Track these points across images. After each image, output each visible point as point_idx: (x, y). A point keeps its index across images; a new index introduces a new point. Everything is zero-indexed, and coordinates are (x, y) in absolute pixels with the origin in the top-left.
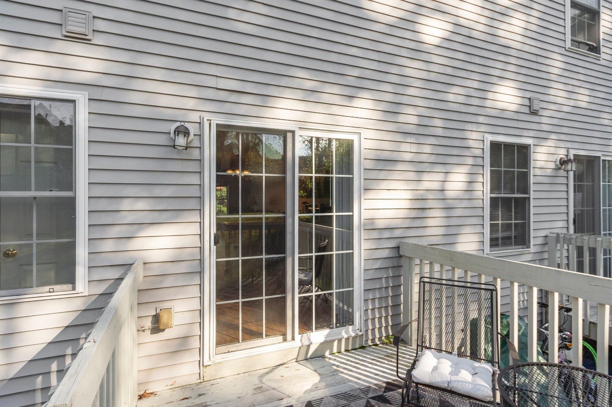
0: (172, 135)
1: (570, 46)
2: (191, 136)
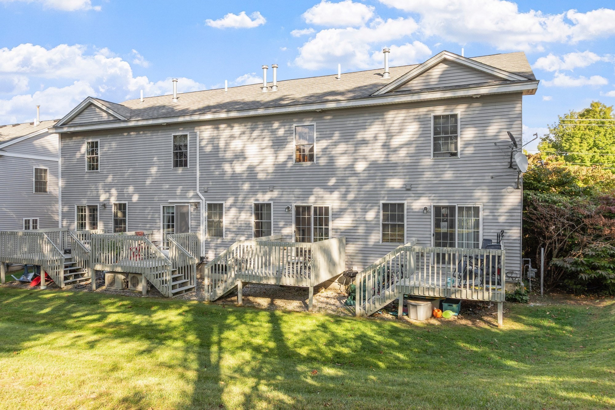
1: (433, 157)
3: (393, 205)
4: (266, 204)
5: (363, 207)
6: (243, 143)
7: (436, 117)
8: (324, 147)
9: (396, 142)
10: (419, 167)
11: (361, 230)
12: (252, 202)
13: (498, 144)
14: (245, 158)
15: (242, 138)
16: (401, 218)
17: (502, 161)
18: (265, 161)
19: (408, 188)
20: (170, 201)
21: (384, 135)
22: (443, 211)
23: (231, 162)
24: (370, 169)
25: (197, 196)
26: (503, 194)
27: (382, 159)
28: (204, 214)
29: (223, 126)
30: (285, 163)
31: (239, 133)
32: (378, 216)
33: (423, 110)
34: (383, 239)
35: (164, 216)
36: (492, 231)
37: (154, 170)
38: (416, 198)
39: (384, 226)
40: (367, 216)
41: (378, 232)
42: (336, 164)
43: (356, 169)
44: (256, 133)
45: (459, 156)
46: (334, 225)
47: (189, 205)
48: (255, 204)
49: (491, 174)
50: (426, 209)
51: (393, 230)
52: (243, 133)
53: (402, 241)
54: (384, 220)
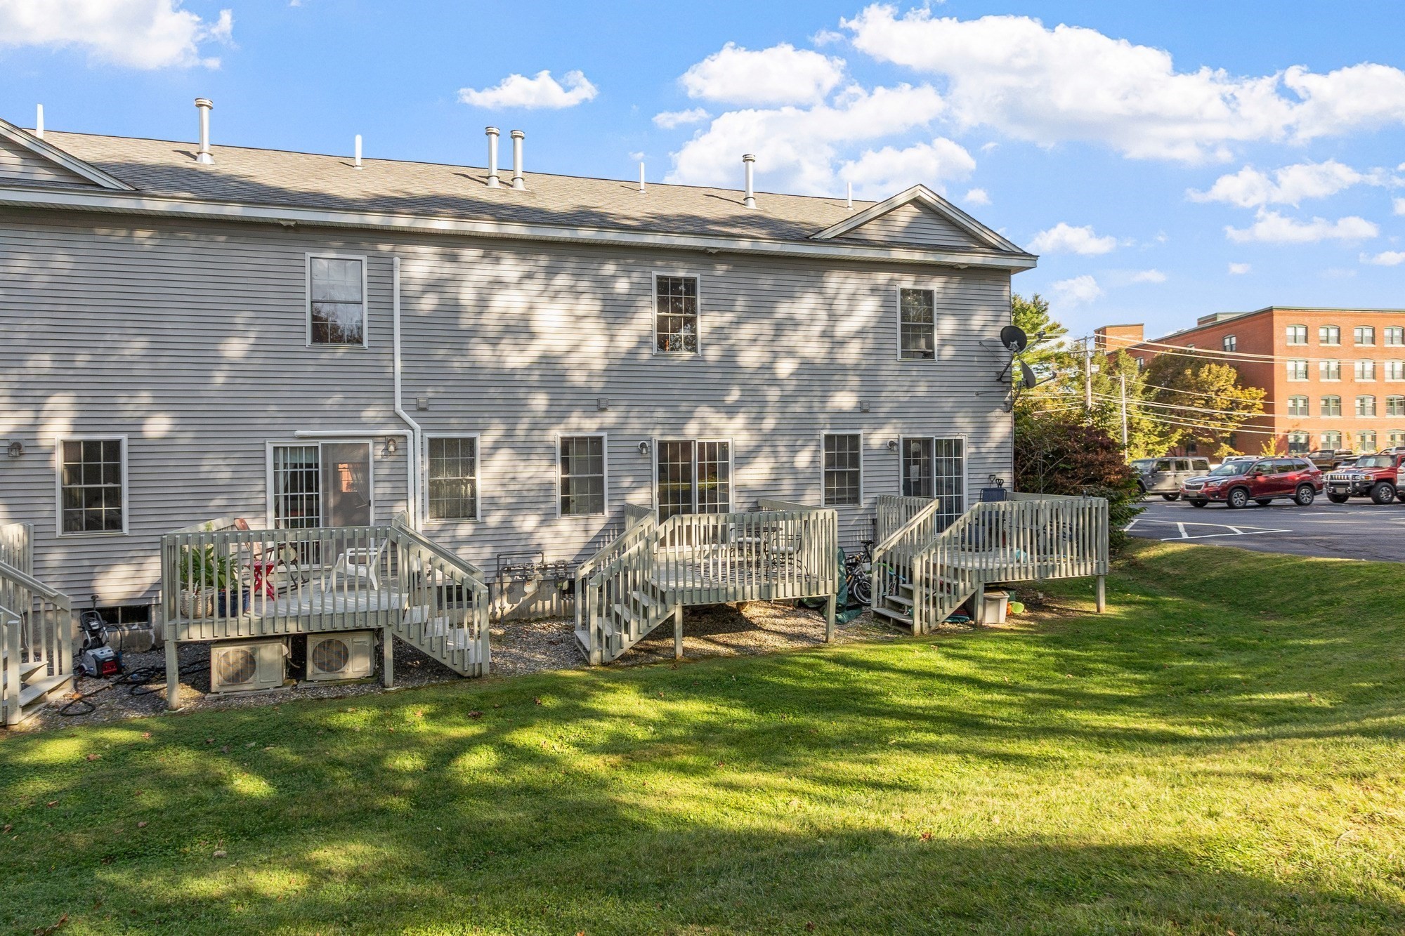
0: (639, 447)
1: (900, 358)
2: (647, 447)
3: (842, 438)
4: (591, 438)
5: (791, 443)
6: (528, 299)
7: (904, 292)
8: (717, 325)
9: (846, 327)
10: (879, 373)
11: (787, 486)
12: (556, 435)
13: (984, 344)
14: (532, 336)
15: (524, 287)
16: (855, 460)
17: (988, 369)
18: (584, 343)
19: (863, 409)
20: (299, 433)
21: (824, 313)
22: (914, 447)
23: (494, 342)
24: (800, 371)
25: (398, 420)
26: (989, 419)
27: (822, 355)
28: (419, 465)
29: (470, 254)
30: (632, 353)
31: (518, 274)
32: (817, 459)
33: (882, 278)
34: (826, 499)
35: (276, 475)
36: (980, 476)
37: (235, 348)
38: (876, 426)
39: (829, 475)
40: (796, 459)
41: (818, 487)
42: (739, 359)
43: (778, 371)
44: (562, 281)
45: (936, 358)
46: (739, 477)
47: (370, 442)
48: (562, 438)
49: (976, 390)
50: (892, 444)
51: (841, 483)
52: (529, 276)
53: (856, 500)
54: (827, 466)
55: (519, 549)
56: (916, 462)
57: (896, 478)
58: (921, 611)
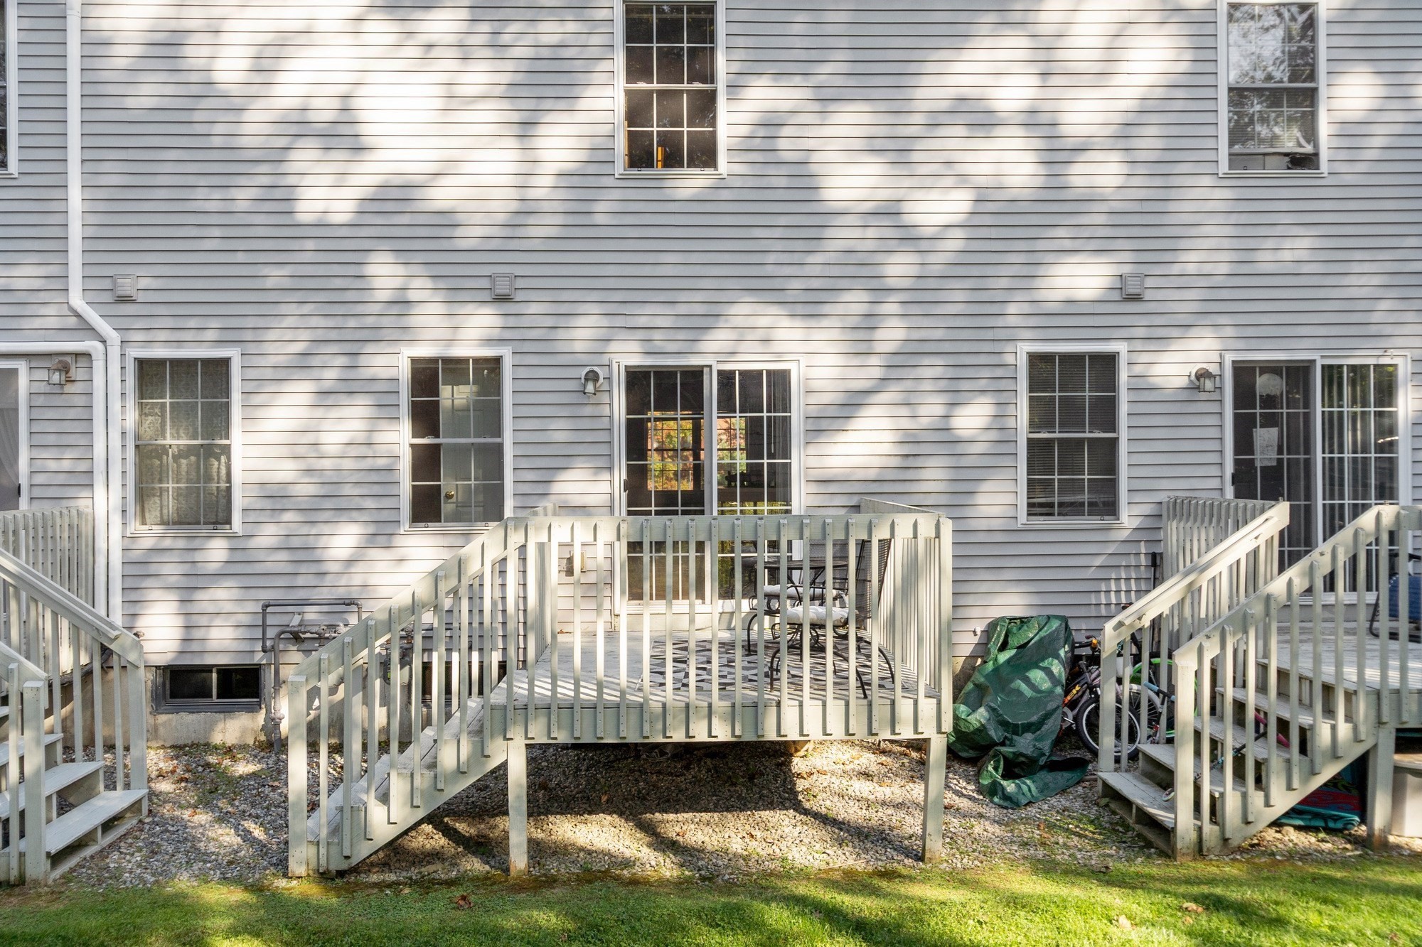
0: (583, 381)
1: (1227, 171)
2: (601, 380)
3: (1072, 361)
4: (476, 360)
7: (1238, 11)
10: (1172, 207)
12: (402, 353)
16: (1106, 413)
19: (1127, 294)
22: (1264, 384)
28: (115, 412)
32: (1010, 410)
34: (1030, 505)
39: (1035, 449)
41: (1009, 474)
42: (826, 194)
43: (915, 220)
45: (1324, 166)
47: (21, 367)
48: (415, 361)
50: (1203, 377)
51: (1071, 467)
53: (1109, 508)
54: (1033, 426)
55: (325, 594)
56: (1270, 421)
57: (1214, 458)
58: (1197, 789)
